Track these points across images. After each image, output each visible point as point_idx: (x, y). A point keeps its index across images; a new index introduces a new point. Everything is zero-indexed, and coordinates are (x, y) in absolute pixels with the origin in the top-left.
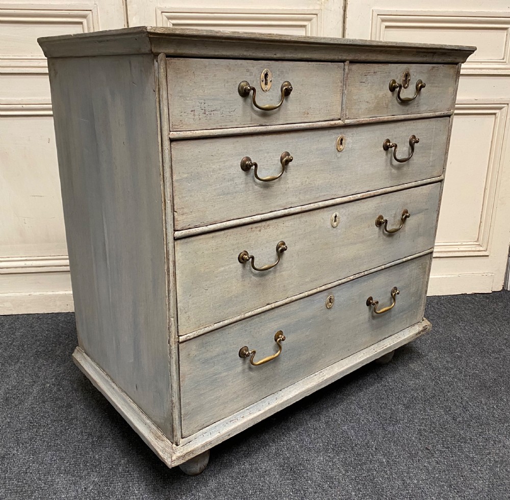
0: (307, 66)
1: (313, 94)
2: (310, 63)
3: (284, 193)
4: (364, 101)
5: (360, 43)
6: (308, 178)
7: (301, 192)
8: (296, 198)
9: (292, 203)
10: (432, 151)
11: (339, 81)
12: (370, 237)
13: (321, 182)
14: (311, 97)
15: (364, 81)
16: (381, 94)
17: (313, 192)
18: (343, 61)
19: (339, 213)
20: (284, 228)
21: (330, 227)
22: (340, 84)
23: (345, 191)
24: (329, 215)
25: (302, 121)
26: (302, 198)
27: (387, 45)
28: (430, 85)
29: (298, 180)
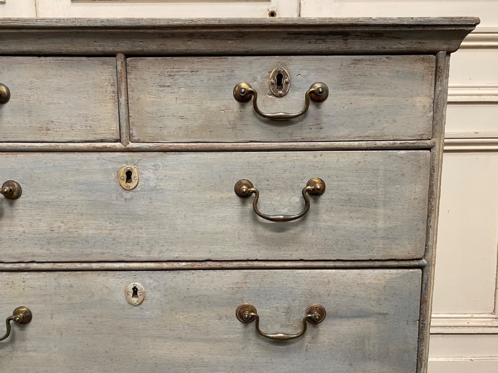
0: (38, 62)
1: (55, 102)
2: (43, 58)
3: (16, 239)
4: (173, 116)
5: (127, 23)
6: (63, 222)
7: (51, 241)
8: (41, 249)
9: (33, 256)
10: (381, 211)
11: (107, 84)
12: (226, 336)
13: (91, 232)
14: (52, 106)
15: (169, 84)
16: (214, 105)
17: (77, 245)
18: (113, 55)
19: (144, 284)
20: (26, 289)
21: (123, 302)
22: (110, 89)
23: (149, 252)
24: (120, 284)
25: (38, 139)
26: (53, 250)
27: (193, 23)
28: (353, 91)
29: (42, 224)
